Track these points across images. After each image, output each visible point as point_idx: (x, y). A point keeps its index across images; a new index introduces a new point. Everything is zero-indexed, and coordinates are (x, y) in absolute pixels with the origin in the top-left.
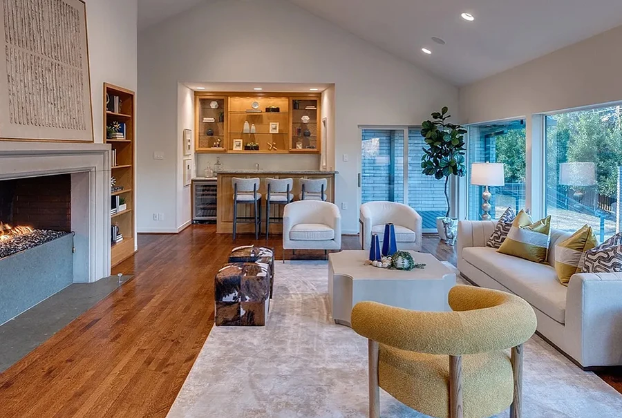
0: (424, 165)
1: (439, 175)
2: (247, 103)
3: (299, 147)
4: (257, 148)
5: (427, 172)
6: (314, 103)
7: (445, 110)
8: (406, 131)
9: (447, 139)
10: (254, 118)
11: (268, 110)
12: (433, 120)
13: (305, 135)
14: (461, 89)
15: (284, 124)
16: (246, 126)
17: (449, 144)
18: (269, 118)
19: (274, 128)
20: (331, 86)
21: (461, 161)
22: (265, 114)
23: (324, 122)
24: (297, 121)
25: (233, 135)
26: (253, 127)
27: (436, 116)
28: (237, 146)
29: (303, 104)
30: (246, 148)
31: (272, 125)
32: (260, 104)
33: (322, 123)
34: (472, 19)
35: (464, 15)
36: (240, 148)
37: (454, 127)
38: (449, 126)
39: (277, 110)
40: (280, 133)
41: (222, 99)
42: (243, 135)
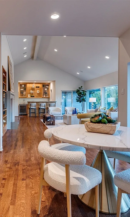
0: (76, 100)
1: (80, 102)
2: (31, 85)
3: (44, 96)
4: (34, 97)
5: (77, 101)
6: (48, 85)
7: (82, 87)
8: (72, 92)
9: (82, 93)
10: (33, 89)
11: (36, 87)
12: (79, 89)
13: (46, 93)
14: (85, 82)
15: (41, 91)
16: (31, 91)
17: (83, 95)
18: (36, 89)
19: (38, 91)
20: (54, 81)
21: (85, 99)
22: (35, 88)
23: (51, 90)
24: (44, 89)
25: (28, 94)
26: (33, 91)
27: (79, 88)
28: (29, 96)
29: (45, 85)
30: (31, 97)
31: (37, 91)
32: (34, 86)
33: (50, 91)
34: (90, 68)
35: (88, 67)
36: (30, 97)
37: (83, 91)
38: (82, 90)
39: (39, 87)
40: (40, 93)
41: (25, 85)
42: (30, 93)
